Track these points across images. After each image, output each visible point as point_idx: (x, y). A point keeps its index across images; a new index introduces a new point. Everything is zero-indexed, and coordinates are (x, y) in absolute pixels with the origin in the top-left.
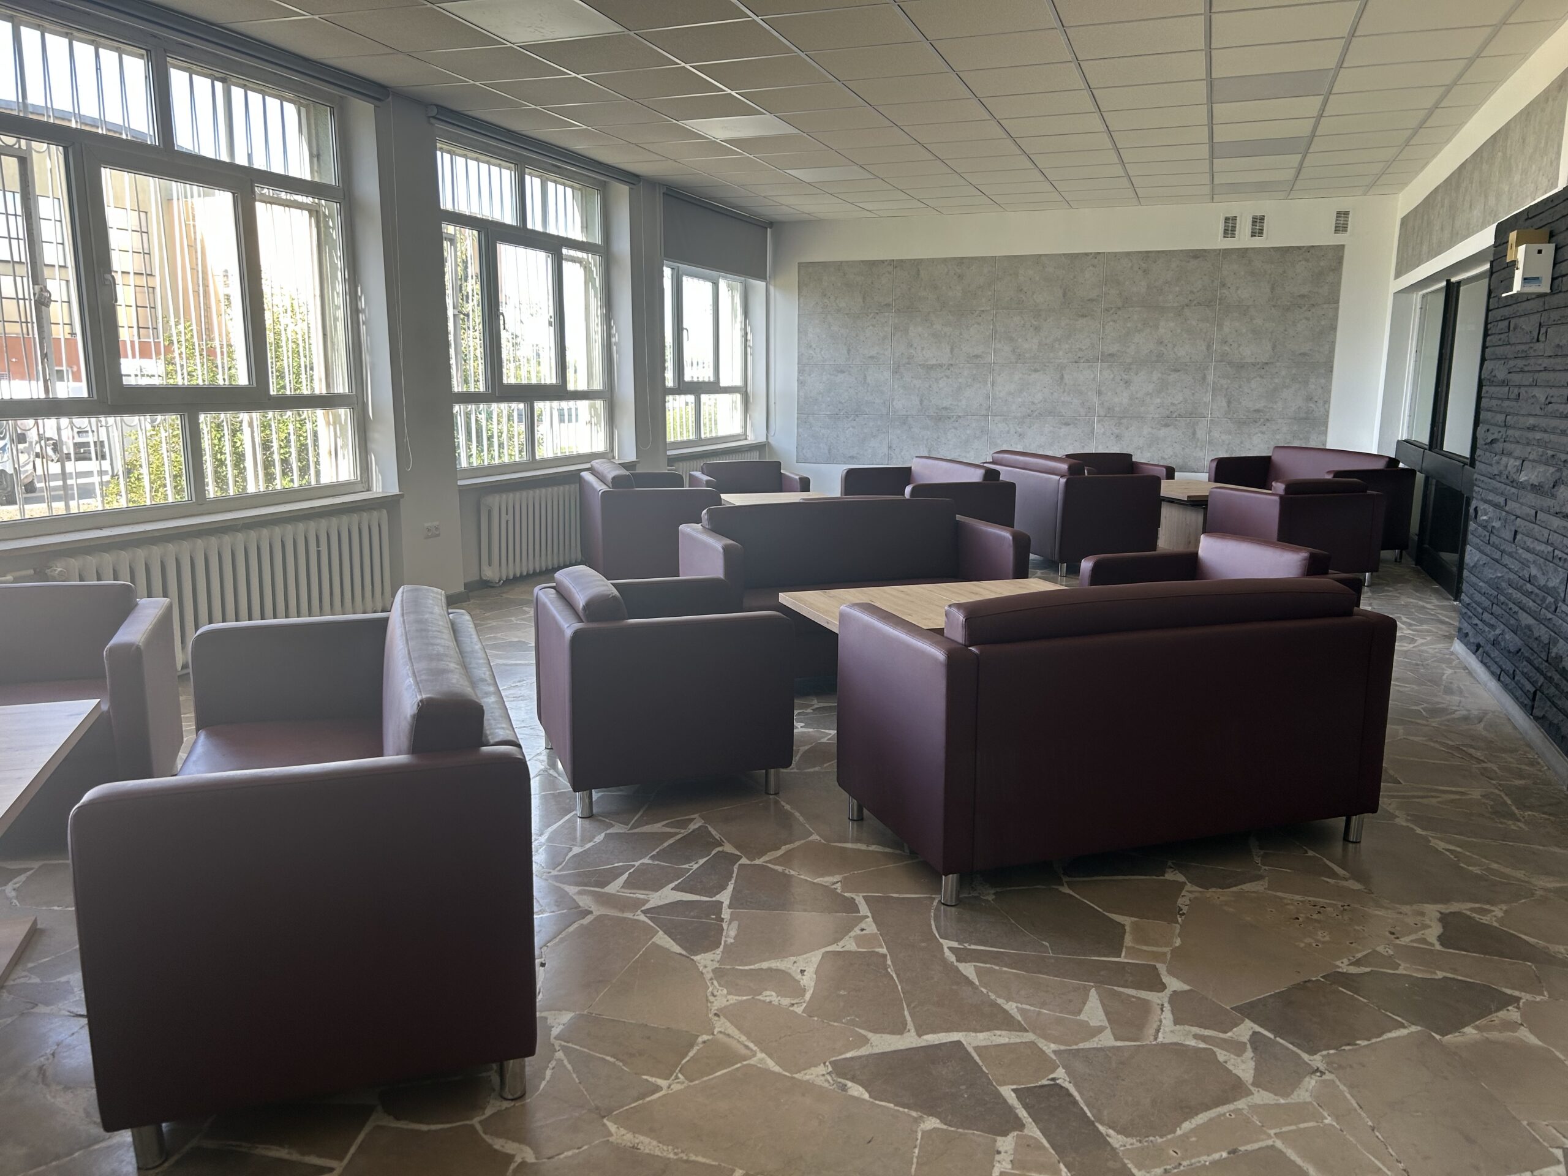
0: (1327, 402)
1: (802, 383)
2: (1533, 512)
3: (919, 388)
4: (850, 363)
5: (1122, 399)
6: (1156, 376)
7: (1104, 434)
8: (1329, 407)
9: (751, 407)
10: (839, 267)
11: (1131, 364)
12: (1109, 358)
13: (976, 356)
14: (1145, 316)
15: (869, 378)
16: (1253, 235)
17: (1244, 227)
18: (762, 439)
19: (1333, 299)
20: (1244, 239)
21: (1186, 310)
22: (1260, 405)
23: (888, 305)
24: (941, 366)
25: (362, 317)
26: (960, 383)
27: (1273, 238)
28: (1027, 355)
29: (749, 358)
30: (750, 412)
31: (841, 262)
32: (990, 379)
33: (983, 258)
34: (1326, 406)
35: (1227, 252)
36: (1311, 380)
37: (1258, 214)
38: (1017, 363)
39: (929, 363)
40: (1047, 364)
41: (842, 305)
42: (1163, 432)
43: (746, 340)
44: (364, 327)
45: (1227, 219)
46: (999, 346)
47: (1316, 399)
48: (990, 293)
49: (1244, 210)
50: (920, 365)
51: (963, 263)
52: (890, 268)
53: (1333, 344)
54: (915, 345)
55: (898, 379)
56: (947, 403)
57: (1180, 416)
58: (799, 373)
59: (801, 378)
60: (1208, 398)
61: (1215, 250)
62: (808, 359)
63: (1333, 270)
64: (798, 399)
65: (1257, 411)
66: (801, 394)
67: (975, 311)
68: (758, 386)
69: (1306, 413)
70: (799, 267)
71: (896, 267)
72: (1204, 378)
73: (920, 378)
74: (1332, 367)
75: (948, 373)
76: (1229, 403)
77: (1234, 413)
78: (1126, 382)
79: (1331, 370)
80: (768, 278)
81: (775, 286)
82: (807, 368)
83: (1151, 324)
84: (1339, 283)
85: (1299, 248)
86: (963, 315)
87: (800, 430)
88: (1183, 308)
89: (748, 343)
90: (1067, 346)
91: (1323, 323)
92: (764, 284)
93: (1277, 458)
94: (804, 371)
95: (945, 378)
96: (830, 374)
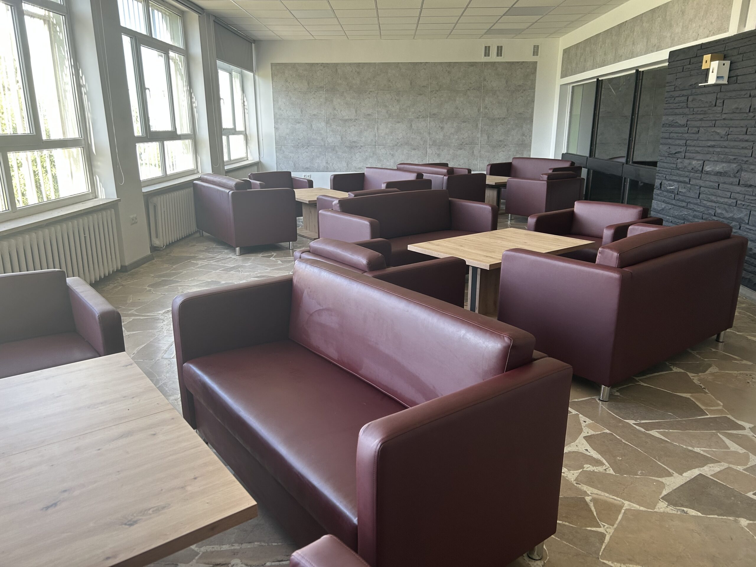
0: (531, 136)
1: (277, 129)
2: (717, 185)
3: (341, 131)
4: (302, 118)
5: (440, 136)
6: (455, 125)
7: (432, 154)
8: (532, 139)
9: (249, 142)
10: (294, 66)
11: (443, 119)
12: (433, 116)
13: (369, 115)
14: (449, 95)
15: (313, 126)
16: (498, 56)
17: (494, 51)
18: (257, 160)
19: (533, 87)
20: (493, 58)
21: (469, 92)
22: (501, 138)
23: (321, 87)
24: (351, 120)
25: (83, 90)
26: (361, 128)
27: (506, 58)
28: (394, 114)
29: (247, 115)
30: (249, 145)
31: (295, 64)
32: (376, 127)
33: (370, 64)
34: (530, 138)
35: (486, 64)
36: (524, 126)
37: (500, 45)
38: (389, 118)
39: (345, 118)
40: (404, 119)
41: (297, 87)
42: (459, 152)
43: (244, 105)
44: (86, 96)
45: (486, 47)
46: (380, 109)
47: (526, 135)
48: (374, 82)
49: (494, 43)
50: (340, 119)
51: (360, 66)
52: (322, 68)
53: (533, 108)
54: (337, 109)
55: (329, 127)
56: (355, 139)
57: (467, 144)
58: (275, 123)
59: (276, 126)
60: (479, 135)
61: (480, 62)
62: (279, 116)
63: (533, 73)
64: (275, 137)
65: (501, 141)
66: (277, 134)
67: (367, 91)
68: (252, 130)
69: (522, 141)
70: (271, 65)
71: (325, 67)
72: (477, 125)
73: (340, 126)
74: (533, 120)
75: (355, 123)
76: (488, 137)
77: (490, 142)
78: (442, 128)
79: (532, 121)
80: (254, 71)
81: (258, 75)
82: (279, 121)
83: (452, 99)
84: (535, 80)
85: (518, 62)
86: (361, 93)
87: (278, 154)
88: (467, 91)
89: (245, 107)
90: (413, 110)
91: (529, 98)
92: (252, 74)
93: (515, 163)
94: (278, 122)
95: (353, 126)
96: (292, 124)
